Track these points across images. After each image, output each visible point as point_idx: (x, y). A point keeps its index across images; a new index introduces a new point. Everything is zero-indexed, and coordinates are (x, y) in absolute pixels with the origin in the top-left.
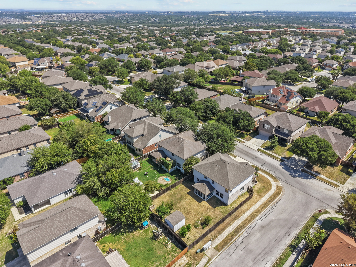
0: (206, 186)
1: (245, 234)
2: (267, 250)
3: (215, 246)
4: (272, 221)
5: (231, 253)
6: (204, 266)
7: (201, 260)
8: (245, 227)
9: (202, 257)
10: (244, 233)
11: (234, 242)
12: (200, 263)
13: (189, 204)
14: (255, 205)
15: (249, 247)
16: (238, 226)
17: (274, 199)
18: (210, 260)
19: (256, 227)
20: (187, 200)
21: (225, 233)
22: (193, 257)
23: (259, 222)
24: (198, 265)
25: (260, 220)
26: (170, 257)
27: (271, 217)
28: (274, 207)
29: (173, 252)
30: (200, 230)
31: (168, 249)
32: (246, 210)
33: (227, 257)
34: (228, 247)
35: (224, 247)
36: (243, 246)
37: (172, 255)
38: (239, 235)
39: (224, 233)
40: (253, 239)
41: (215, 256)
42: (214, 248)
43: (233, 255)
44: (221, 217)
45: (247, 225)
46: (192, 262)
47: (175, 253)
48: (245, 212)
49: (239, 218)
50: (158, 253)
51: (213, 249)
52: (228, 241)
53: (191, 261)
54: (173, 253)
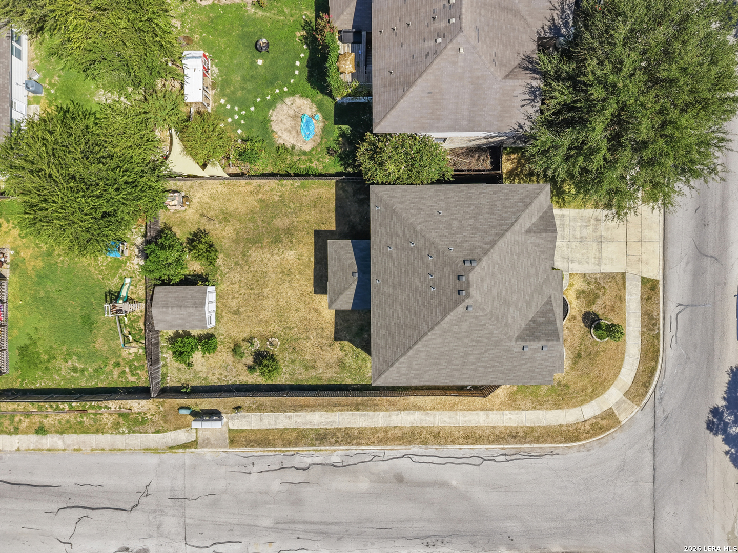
0: (354, 286)
1: (335, 459)
2: (335, 528)
3: (235, 428)
4: (444, 485)
5: (255, 469)
6: (171, 445)
7: (175, 429)
8: (359, 444)
9: (185, 427)
10: (336, 454)
11: (293, 453)
12: (169, 434)
13: (286, 273)
14: (460, 413)
15: (307, 492)
16: (343, 426)
17: (537, 440)
18: (194, 444)
19: (384, 466)
20: (291, 255)
21: (294, 419)
22: (165, 411)
23: (406, 460)
24: (160, 435)
25: (415, 458)
26: (116, 373)
27: (454, 476)
28: (503, 458)
29: (130, 366)
30: (241, 366)
31: (125, 353)
32: (417, 408)
33: (237, 469)
34: (264, 451)
35: (252, 446)
36: (299, 477)
37: (123, 372)
38: (319, 448)
39: (290, 418)
40: (341, 483)
41: (212, 446)
42: (230, 430)
43: (254, 477)
44: (328, 376)
45: (368, 445)
46: (155, 419)
47: (133, 375)
48: (405, 409)
49: (371, 413)
50: (97, 346)
51: (225, 429)
52: (279, 442)
53: (151, 415)
54: (127, 370)
